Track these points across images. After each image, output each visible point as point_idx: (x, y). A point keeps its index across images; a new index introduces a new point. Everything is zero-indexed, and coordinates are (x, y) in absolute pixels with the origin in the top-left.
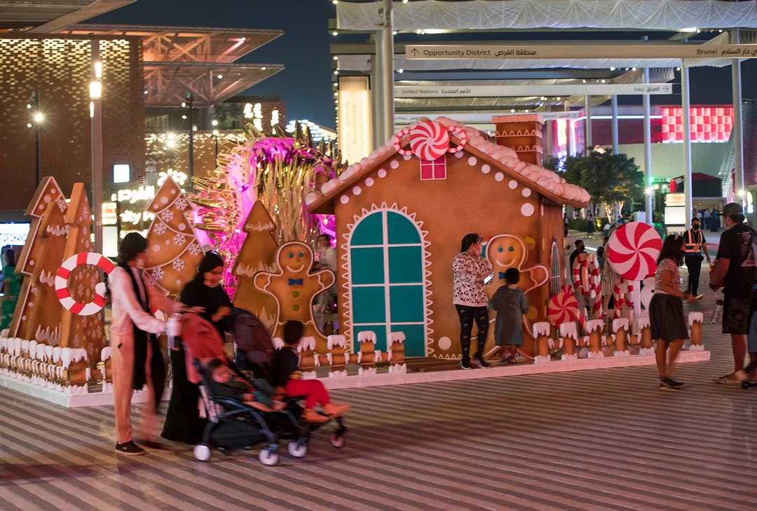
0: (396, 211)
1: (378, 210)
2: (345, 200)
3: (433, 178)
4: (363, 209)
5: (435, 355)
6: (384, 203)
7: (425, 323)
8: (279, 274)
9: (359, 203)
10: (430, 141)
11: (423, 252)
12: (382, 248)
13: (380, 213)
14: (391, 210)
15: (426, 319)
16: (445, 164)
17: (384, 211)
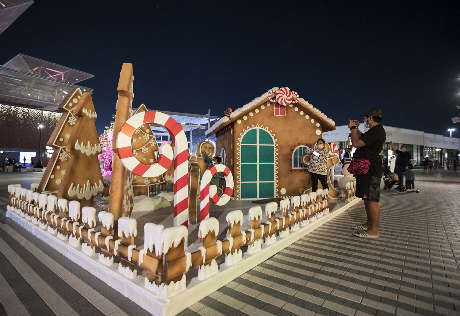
0: (263, 129)
1: (255, 128)
2: (239, 122)
3: (280, 115)
4: (248, 127)
5: (279, 197)
6: (258, 125)
7: (275, 182)
8: (200, 156)
9: (246, 124)
10: (285, 97)
11: (275, 148)
12: (256, 146)
13: (256, 130)
14: (261, 128)
15: (275, 180)
16: (285, 109)
17: (258, 128)
